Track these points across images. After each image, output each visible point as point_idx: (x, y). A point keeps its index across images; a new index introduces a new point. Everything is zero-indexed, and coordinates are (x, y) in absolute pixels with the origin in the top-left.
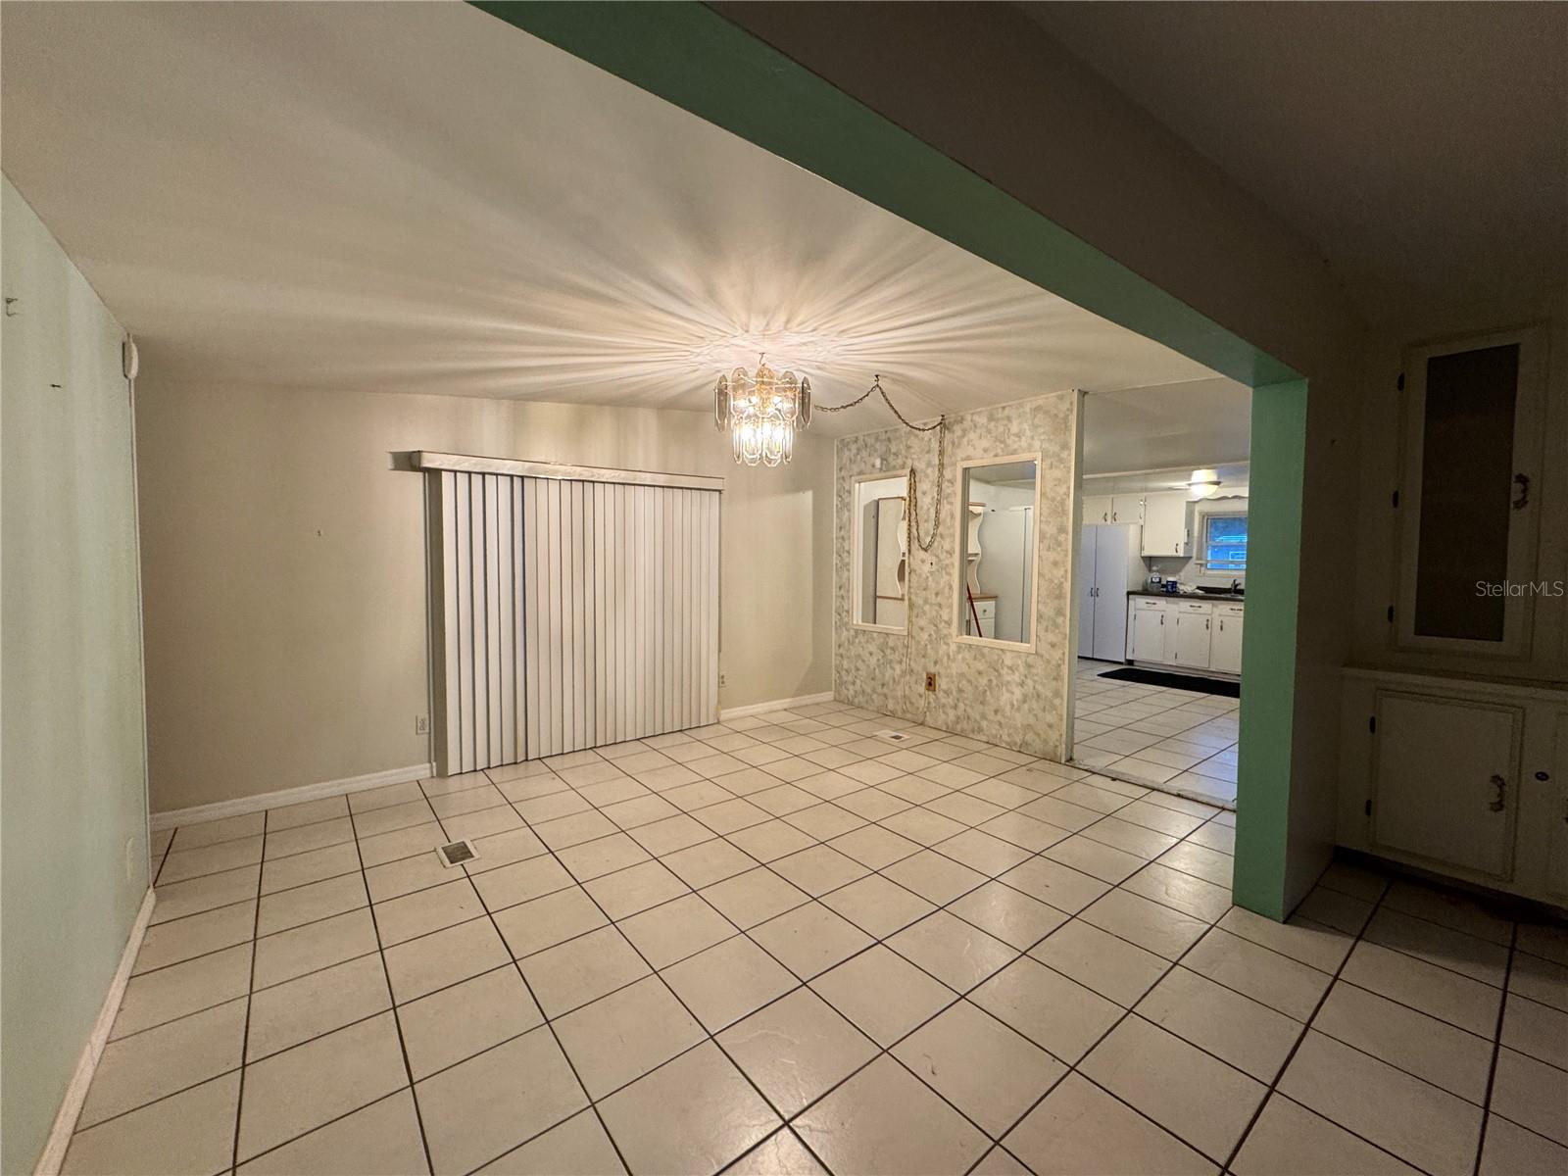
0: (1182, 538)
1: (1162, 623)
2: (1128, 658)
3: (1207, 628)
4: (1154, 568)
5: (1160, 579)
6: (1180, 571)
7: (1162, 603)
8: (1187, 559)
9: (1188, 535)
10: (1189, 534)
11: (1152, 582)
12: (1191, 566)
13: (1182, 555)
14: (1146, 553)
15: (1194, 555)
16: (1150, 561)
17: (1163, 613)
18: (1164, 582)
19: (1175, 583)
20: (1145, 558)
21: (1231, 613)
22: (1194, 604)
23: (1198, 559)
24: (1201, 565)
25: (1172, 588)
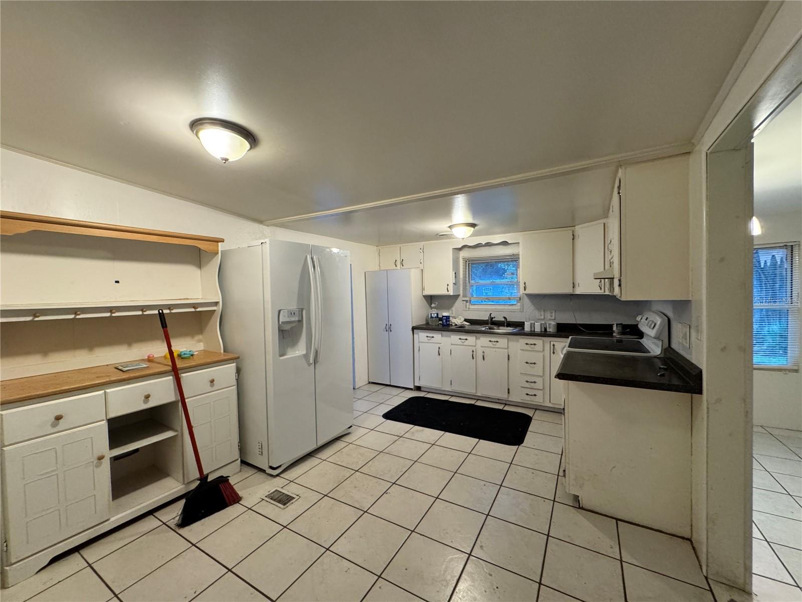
0: (451, 279)
1: (439, 354)
2: (417, 384)
3: (473, 358)
4: (433, 305)
5: (437, 314)
6: (451, 307)
7: (438, 337)
8: (455, 297)
9: (456, 277)
10: (456, 275)
11: (432, 317)
12: (459, 304)
13: (452, 294)
14: (427, 292)
15: (461, 295)
16: (430, 299)
17: (439, 345)
18: (440, 316)
19: (448, 317)
20: (426, 297)
21: (490, 344)
22: (462, 337)
23: (463, 297)
24: (467, 301)
25: (446, 321)
